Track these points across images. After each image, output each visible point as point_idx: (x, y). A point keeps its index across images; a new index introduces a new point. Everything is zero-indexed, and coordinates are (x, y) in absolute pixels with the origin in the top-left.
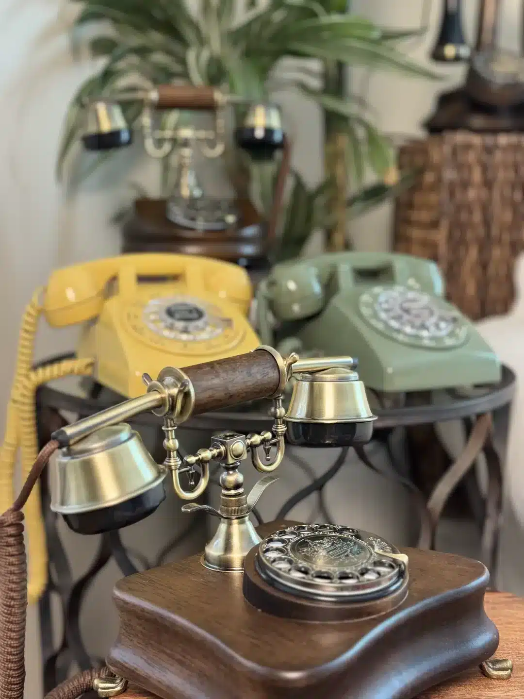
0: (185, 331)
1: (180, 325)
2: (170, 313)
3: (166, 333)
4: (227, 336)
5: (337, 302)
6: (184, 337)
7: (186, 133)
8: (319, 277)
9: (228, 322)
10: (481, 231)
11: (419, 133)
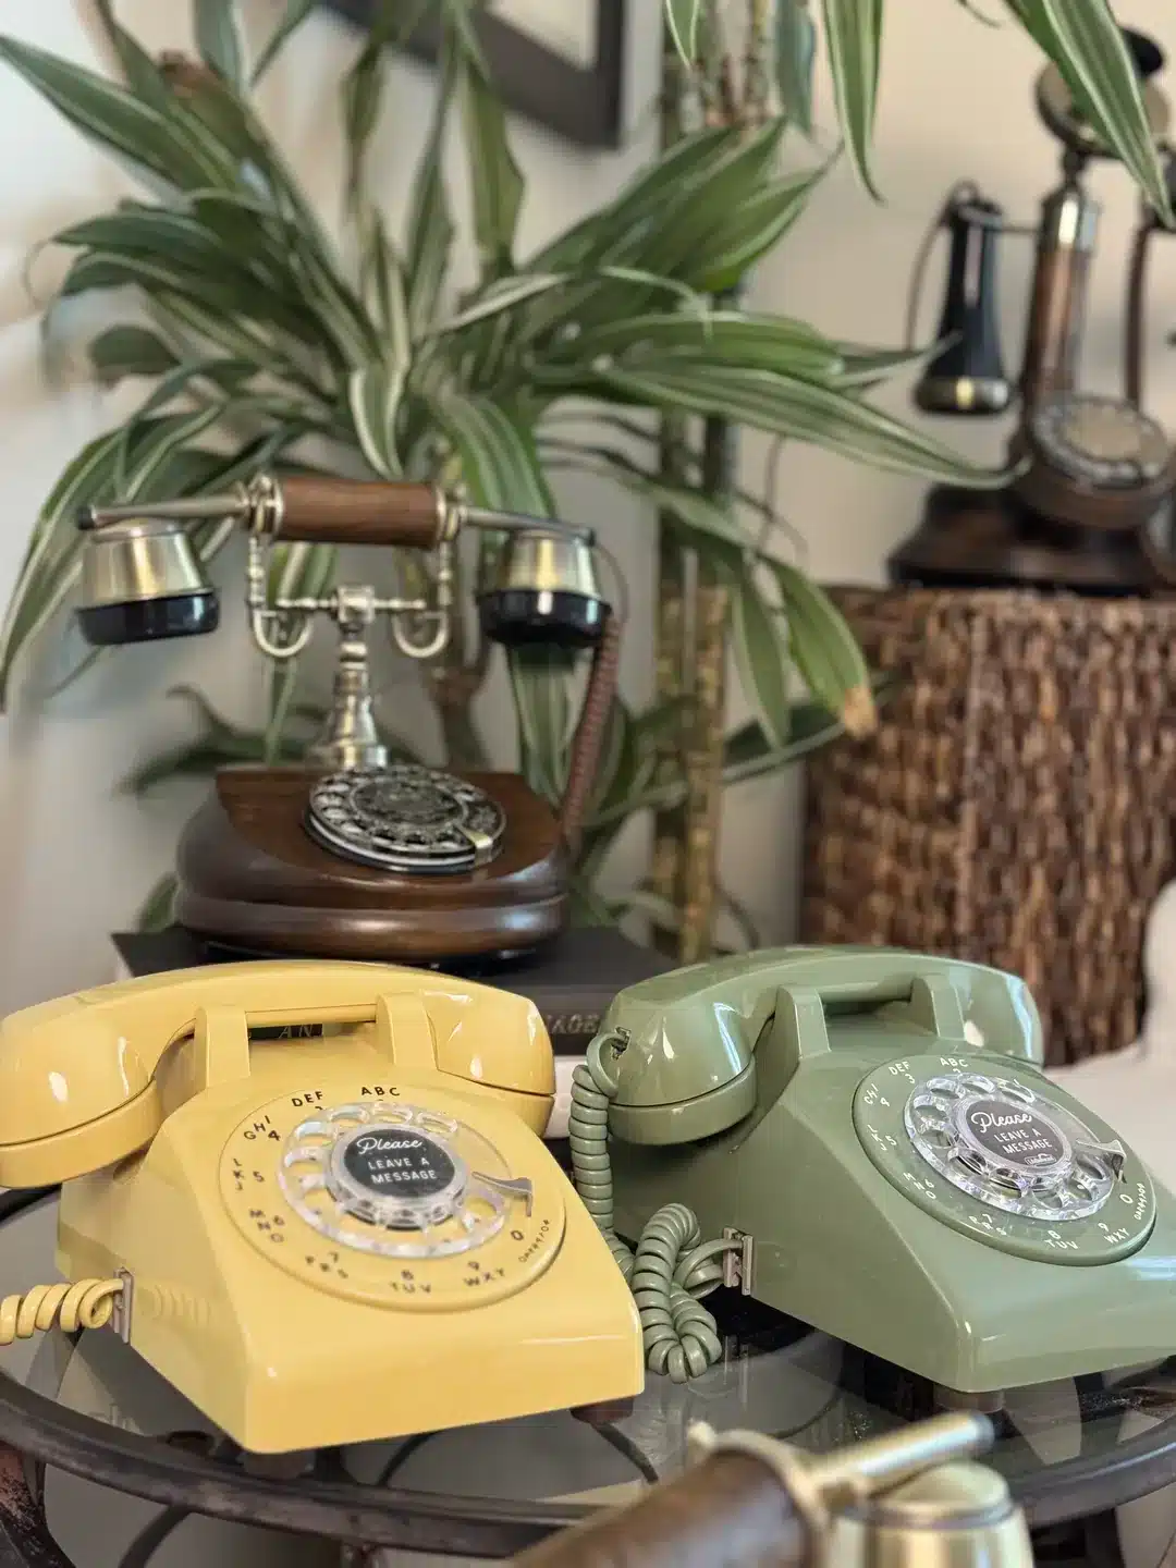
0: (403, 1226)
1: (389, 1206)
2: (357, 1162)
3: (353, 1235)
4: (518, 1236)
5: (794, 1102)
6: (405, 1245)
7: (363, 601)
8: (739, 1025)
9: (520, 1191)
10: (1057, 838)
11: (875, 575)
